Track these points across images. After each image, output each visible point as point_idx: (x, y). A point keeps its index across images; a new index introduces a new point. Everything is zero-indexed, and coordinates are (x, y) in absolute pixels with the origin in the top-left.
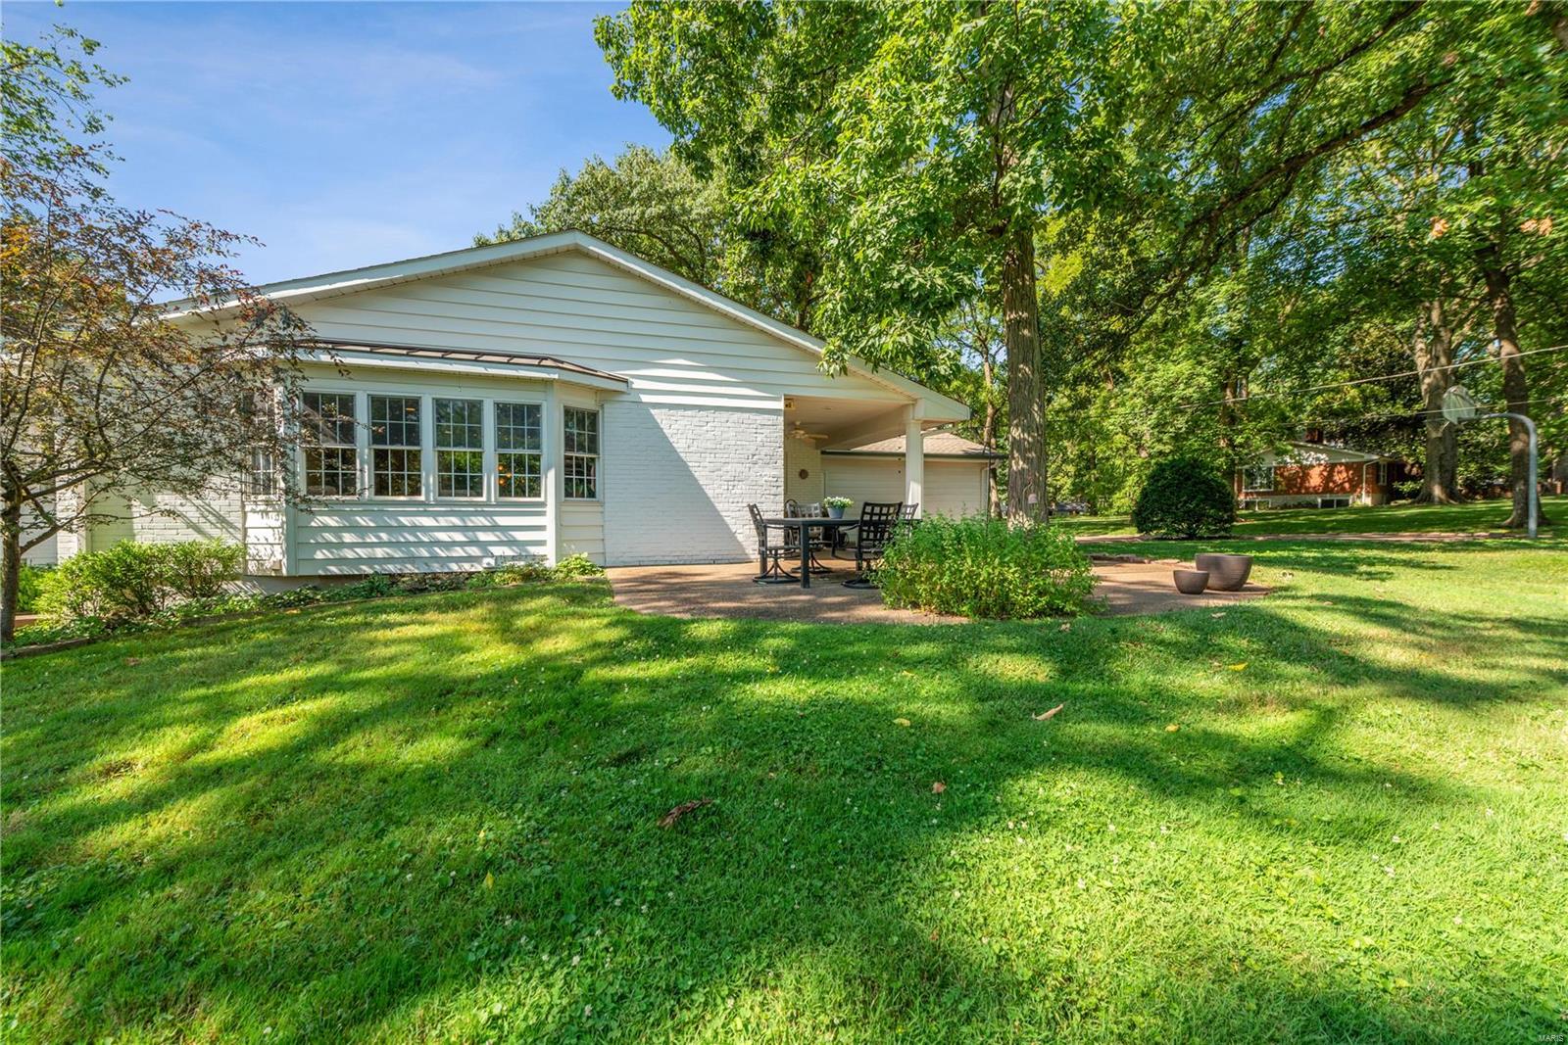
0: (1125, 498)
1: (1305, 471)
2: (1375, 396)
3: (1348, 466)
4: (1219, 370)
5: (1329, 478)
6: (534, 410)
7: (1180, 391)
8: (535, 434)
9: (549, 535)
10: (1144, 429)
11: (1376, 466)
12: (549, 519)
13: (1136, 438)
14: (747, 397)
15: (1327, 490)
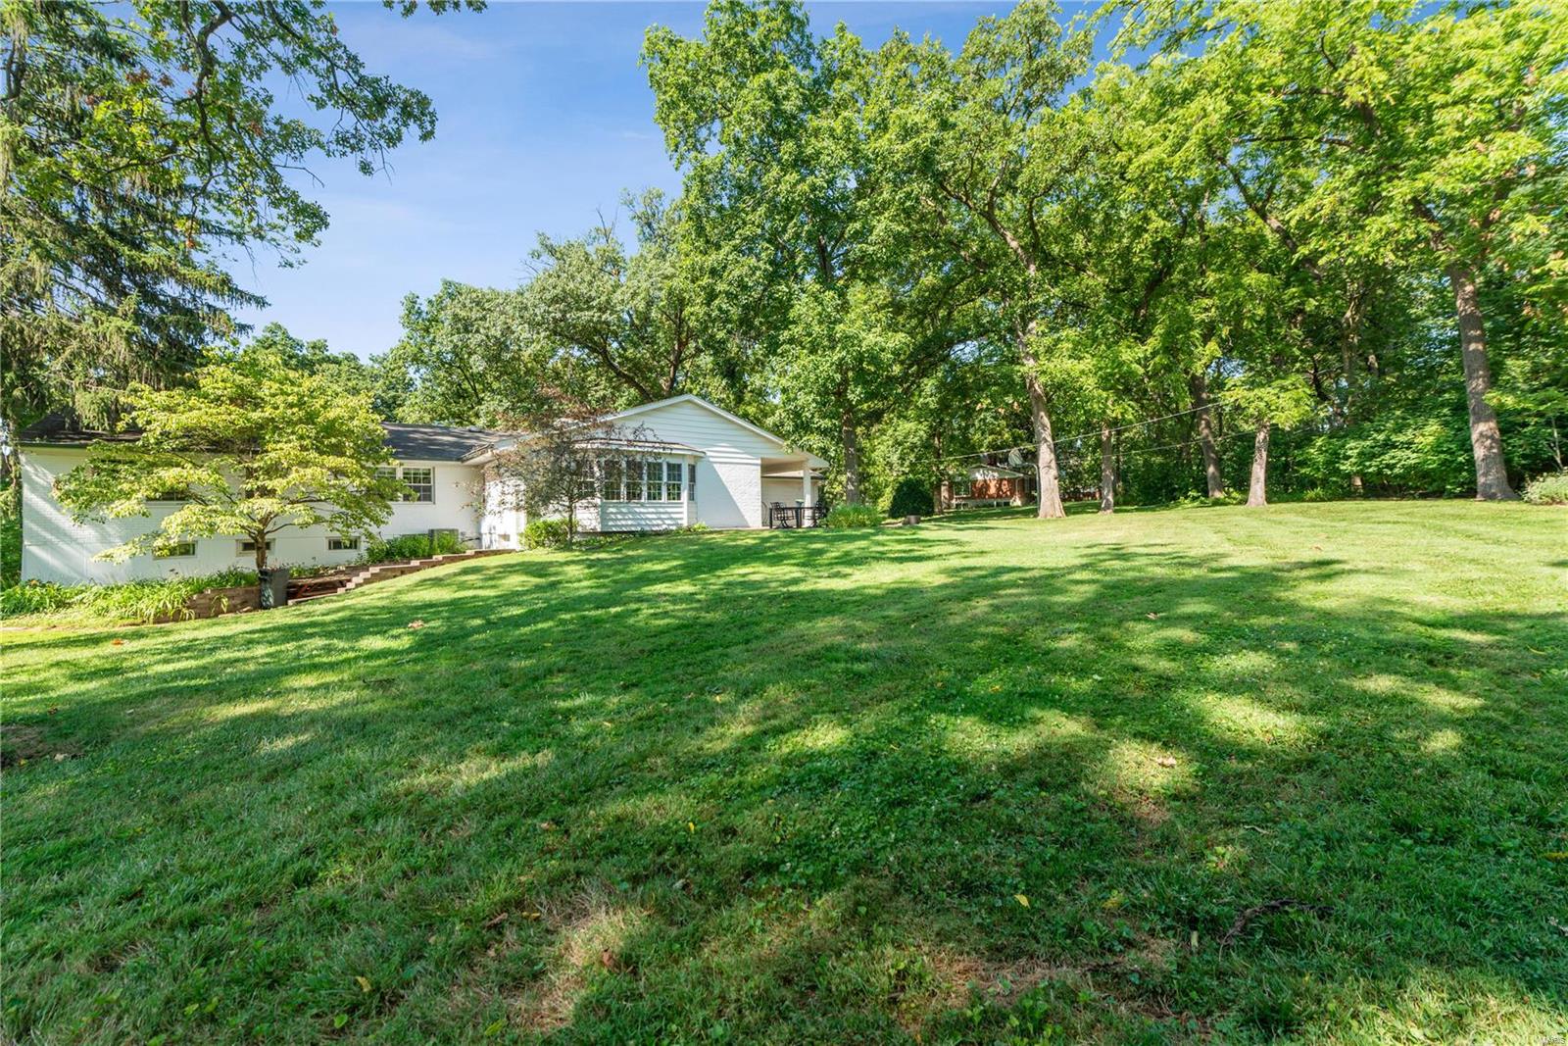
0: (885, 502)
1: (986, 485)
2: (1020, 437)
3: (1009, 480)
4: (931, 427)
5: (999, 489)
6: (679, 466)
7: (911, 439)
8: (680, 475)
9: (685, 516)
10: (894, 458)
11: (1023, 480)
12: (685, 509)
13: (890, 465)
14: (745, 458)
15: (999, 496)
